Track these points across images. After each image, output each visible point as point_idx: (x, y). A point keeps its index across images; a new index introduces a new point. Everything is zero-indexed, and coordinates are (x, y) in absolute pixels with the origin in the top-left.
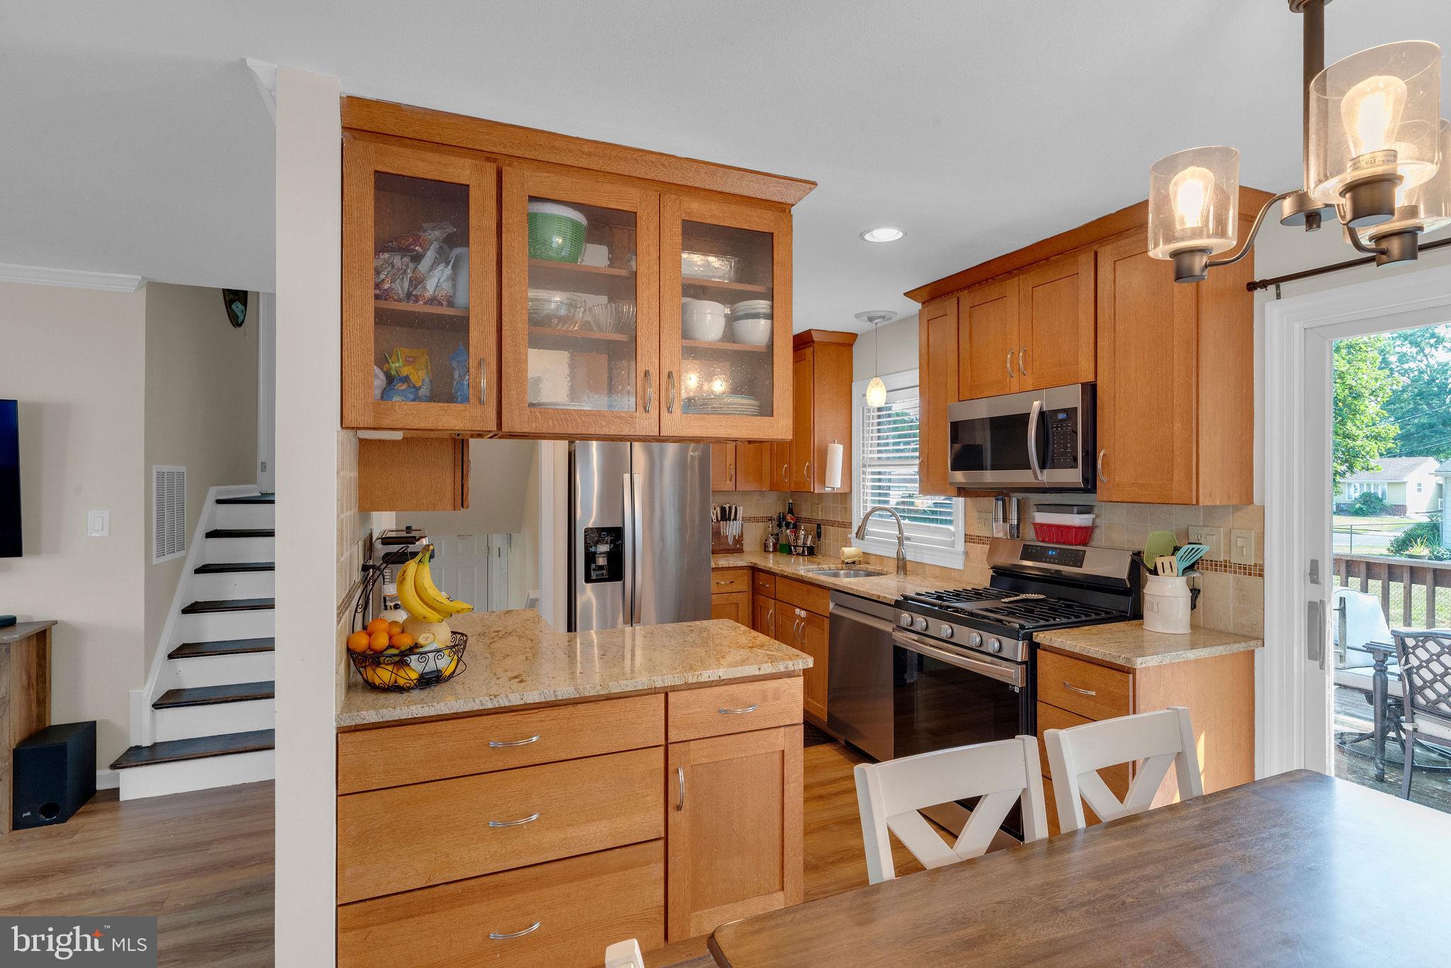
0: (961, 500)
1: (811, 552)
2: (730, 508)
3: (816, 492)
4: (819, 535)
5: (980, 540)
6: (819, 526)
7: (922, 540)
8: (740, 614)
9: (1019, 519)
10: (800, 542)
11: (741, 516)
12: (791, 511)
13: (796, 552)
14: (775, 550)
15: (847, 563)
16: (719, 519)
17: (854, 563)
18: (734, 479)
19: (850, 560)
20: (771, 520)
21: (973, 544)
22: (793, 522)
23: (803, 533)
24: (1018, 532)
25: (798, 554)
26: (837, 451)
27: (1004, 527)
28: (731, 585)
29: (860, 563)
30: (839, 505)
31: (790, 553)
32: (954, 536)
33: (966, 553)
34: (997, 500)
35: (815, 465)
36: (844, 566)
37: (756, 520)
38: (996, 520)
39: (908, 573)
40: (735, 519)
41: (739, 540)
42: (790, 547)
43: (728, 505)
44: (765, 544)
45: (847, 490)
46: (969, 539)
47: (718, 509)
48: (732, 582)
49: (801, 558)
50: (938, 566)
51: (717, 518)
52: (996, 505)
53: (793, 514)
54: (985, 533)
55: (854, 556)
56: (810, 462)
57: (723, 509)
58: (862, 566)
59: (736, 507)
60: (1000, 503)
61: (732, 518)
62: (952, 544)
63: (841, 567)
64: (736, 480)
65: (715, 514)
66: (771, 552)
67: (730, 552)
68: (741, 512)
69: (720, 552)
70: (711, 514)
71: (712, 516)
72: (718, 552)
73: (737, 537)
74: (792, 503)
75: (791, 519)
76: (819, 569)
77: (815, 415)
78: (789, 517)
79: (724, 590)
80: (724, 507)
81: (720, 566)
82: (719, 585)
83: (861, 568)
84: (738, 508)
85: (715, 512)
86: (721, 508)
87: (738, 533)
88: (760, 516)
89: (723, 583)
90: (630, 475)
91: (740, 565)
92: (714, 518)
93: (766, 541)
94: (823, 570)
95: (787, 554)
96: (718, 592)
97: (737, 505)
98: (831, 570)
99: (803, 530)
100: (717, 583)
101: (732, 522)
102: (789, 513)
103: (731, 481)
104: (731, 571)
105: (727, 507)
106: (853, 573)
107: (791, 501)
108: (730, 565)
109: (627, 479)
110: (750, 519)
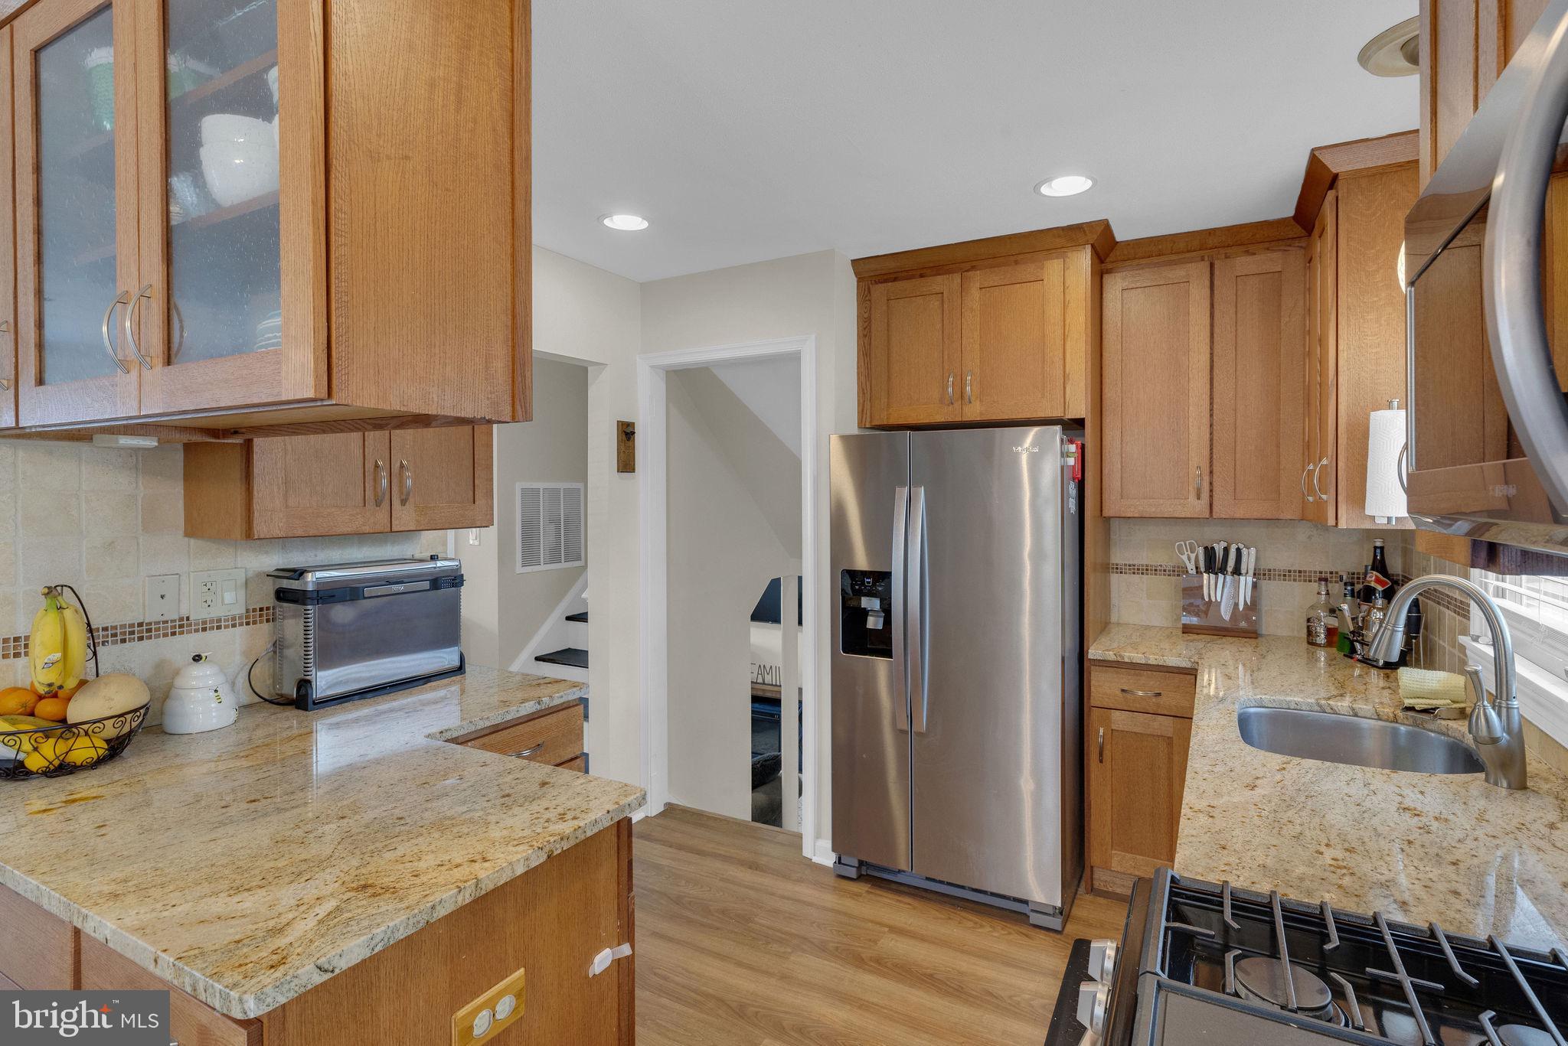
2: (1226, 550)
3: (1343, 526)
8: (1176, 759)
11: (1252, 566)
12: (1378, 565)
13: (1362, 653)
14: (1329, 645)
15: (1411, 709)
16: (1202, 569)
17: (1432, 711)
18: (1205, 495)
19: (1419, 703)
20: (1326, 580)
22: (1380, 589)
25: (1364, 662)
28: (1154, 700)
29: (1461, 714)
31: (1352, 654)
35: (1341, 464)
36: (1399, 712)
37: (1302, 575)
39: (1535, 783)
40: (1237, 571)
41: (1248, 614)
43: (1223, 544)
44: (1308, 627)
47: (1201, 551)
48: (1160, 694)
51: (1198, 568)
53: (1382, 570)
55: (1435, 695)
56: (1328, 458)
57: (1210, 553)
58: (1449, 724)
59: (1239, 551)
61: (1230, 569)
63: (1391, 715)
64: (1211, 496)
65: (1191, 558)
66: (1319, 645)
67: (1224, 633)
68: (1252, 560)
69: (1199, 631)
70: (1185, 558)
71: (1187, 562)
72: (1195, 631)
73: (1241, 608)
74: (1382, 548)
75: (1378, 581)
76: (1317, 708)
77: (1340, 348)
78: (1372, 578)
79: (1138, 706)
80: (1213, 548)
81: (1126, 660)
82: (1128, 696)
83: (1448, 729)
84: (1244, 552)
85: (1193, 556)
86: (1206, 548)
87: (1245, 601)
88: (1313, 569)
89: (1140, 693)
90: (907, 488)
91: (1175, 665)
92: (1191, 567)
93: (1309, 620)
94: (1330, 711)
95: (1344, 655)
96: (1126, 708)
97: (1241, 546)
98: (1356, 715)
99: (1379, 609)
100: (1123, 690)
101: (1229, 578)
102: (1373, 569)
103: (1199, 498)
104: (1155, 673)
105: (1219, 549)
106: (1409, 733)
107: (1379, 544)
108: (1150, 662)
109: (902, 493)
110: (1287, 575)
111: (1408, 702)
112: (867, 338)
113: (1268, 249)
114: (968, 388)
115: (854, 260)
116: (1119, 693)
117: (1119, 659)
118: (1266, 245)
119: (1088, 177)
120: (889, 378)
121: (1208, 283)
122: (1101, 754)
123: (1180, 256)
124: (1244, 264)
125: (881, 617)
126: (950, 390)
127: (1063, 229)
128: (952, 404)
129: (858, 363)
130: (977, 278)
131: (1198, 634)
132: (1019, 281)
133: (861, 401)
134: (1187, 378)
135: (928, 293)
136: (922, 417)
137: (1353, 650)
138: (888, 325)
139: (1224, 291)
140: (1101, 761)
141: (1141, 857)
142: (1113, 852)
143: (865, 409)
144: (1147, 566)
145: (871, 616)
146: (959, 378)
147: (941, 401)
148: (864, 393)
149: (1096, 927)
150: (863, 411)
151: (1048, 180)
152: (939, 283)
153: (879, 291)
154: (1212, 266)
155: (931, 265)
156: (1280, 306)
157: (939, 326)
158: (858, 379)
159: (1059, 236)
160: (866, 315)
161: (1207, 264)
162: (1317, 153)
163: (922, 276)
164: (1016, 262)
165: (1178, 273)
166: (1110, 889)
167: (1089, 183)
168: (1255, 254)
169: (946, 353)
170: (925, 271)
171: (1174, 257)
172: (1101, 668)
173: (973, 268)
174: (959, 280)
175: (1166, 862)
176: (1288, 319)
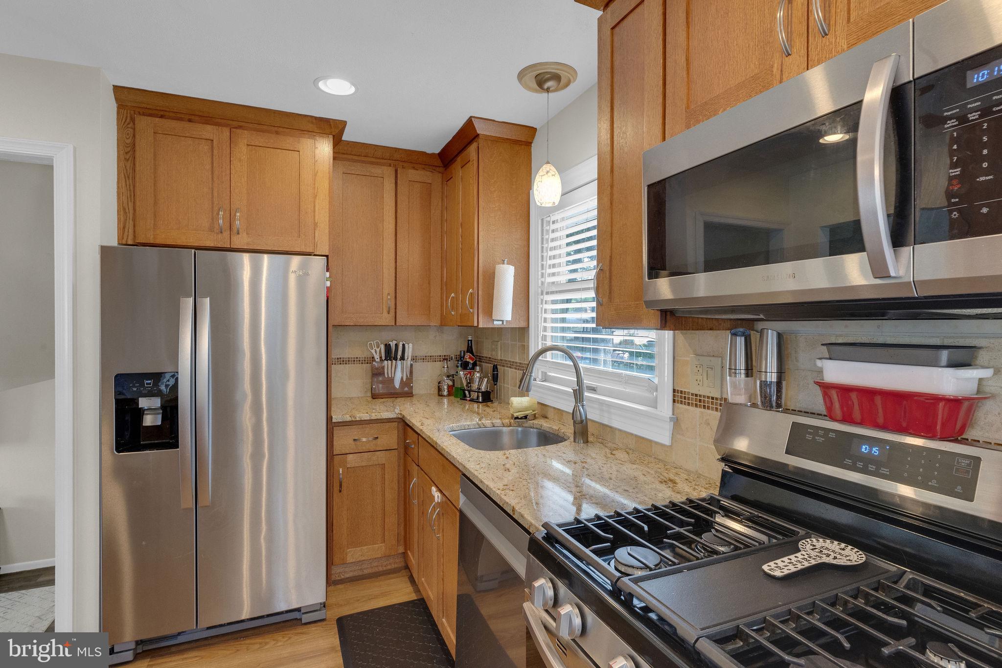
0: (668, 335)
1: (487, 397)
2: (397, 345)
3: (481, 326)
4: (495, 378)
5: (700, 401)
6: (495, 368)
7: (611, 393)
8: (386, 477)
9: (781, 373)
10: (475, 386)
11: (410, 355)
12: (470, 350)
13: (470, 396)
14: (449, 394)
15: (517, 418)
16: (383, 358)
17: (526, 417)
18: (392, 311)
19: (520, 414)
20: (447, 359)
21: (687, 407)
22: (472, 362)
23: (478, 375)
24: (779, 397)
25: (472, 400)
26: (507, 275)
27: (746, 384)
28: (374, 442)
29: (535, 417)
30: (518, 343)
31: (464, 397)
32: (656, 390)
33: (676, 421)
34: (735, 335)
35: (480, 292)
36: (512, 421)
37: (432, 359)
38: (733, 371)
39: (591, 439)
40: (402, 358)
41: (407, 382)
42: (464, 390)
43: (395, 342)
44: (439, 387)
45: (522, 324)
46: (679, 397)
47: (382, 347)
48: (377, 438)
49: (476, 405)
50: (632, 434)
51: (381, 357)
52: (733, 345)
53: (472, 352)
54: (708, 390)
55: (526, 409)
56: (473, 289)
57: (388, 347)
58: (535, 422)
59: (404, 345)
60: (740, 341)
61: (399, 357)
62: (654, 404)
63: (509, 423)
64: (396, 312)
65: (378, 352)
66: (444, 396)
67: (396, 396)
68: (411, 350)
69: (382, 397)
70: (373, 351)
71: (374, 354)
72: (380, 397)
73: (404, 380)
74: (471, 341)
75: (470, 358)
76: (477, 426)
77: (480, 229)
78: (467, 357)
79: (364, 449)
80: (390, 344)
81: (358, 419)
82: (358, 443)
83: (534, 425)
84: (406, 346)
85: (378, 350)
86: (386, 345)
87: (407, 376)
88: (437, 355)
89: (364, 440)
90: (191, 300)
91: (387, 418)
92: (377, 357)
93: (439, 383)
94: (483, 427)
95: (461, 399)
96: (356, 452)
97: (404, 343)
98: (494, 426)
99: (478, 372)
100: (355, 440)
101: (399, 362)
102: (467, 352)
103: (389, 313)
104: (374, 425)
105: (393, 344)
106: (522, 430)
107: (470, 339)
108: (372, 418)
109: (188, 303)
110: (424, 359)
111: (516, 415)
112: (129, 162)
113: (424, 169)
114: (237, 222)
115: (116, 86)
116: (351, 442)
117: (353, 419)
118: (423, 166)
119: (353, 84)
120: (156, 203)
121: (394, 181)
122: (341, 486)
123: (378, 161)
124: (414, 174)
125: (158, 414)
126: (221, 221)
127: (316, 118)
128: (221, 232)
129: (118, 182)
130: (244, 138)
131: (382, 398)
132: (280, 147)
133: (122, 219)
134: (382, 238)
135: (198, 137)
136: (191, 240)
137: (465, 396)
138: (155, 155)
139: (403, 189)
140: (340, 491)
141: (366, 547)
142: (348, 550)
143: (127, 227)
144: (349, 358)
145: (147, 414)
146: (228, 212)
147: (211, 229)
148: (125, 213)
149: (344, 605)
150: (124, 228)
151: (325, 78)
152: (208, 131)
153: (143, 122)
154: (396, 171)
155: (201, 114)
156: (430, 203)
157: (208, 167)
158: (119, 198)
159: (312, 123)
160: (128, 141)
161: (394, 169)
162: (473, 119)
163: (190, 121)
164: (277, 133)
165: (378, 170)
166: (343, 577)
167: (352, 90)
168: (417, 170)
169: (216, 190)
170: (193, 117)
171: (373, 160)
172: (340, 427)
173: (240, 127)
174: (228, 134)
175: (381, 545)
176: (434, 212)
